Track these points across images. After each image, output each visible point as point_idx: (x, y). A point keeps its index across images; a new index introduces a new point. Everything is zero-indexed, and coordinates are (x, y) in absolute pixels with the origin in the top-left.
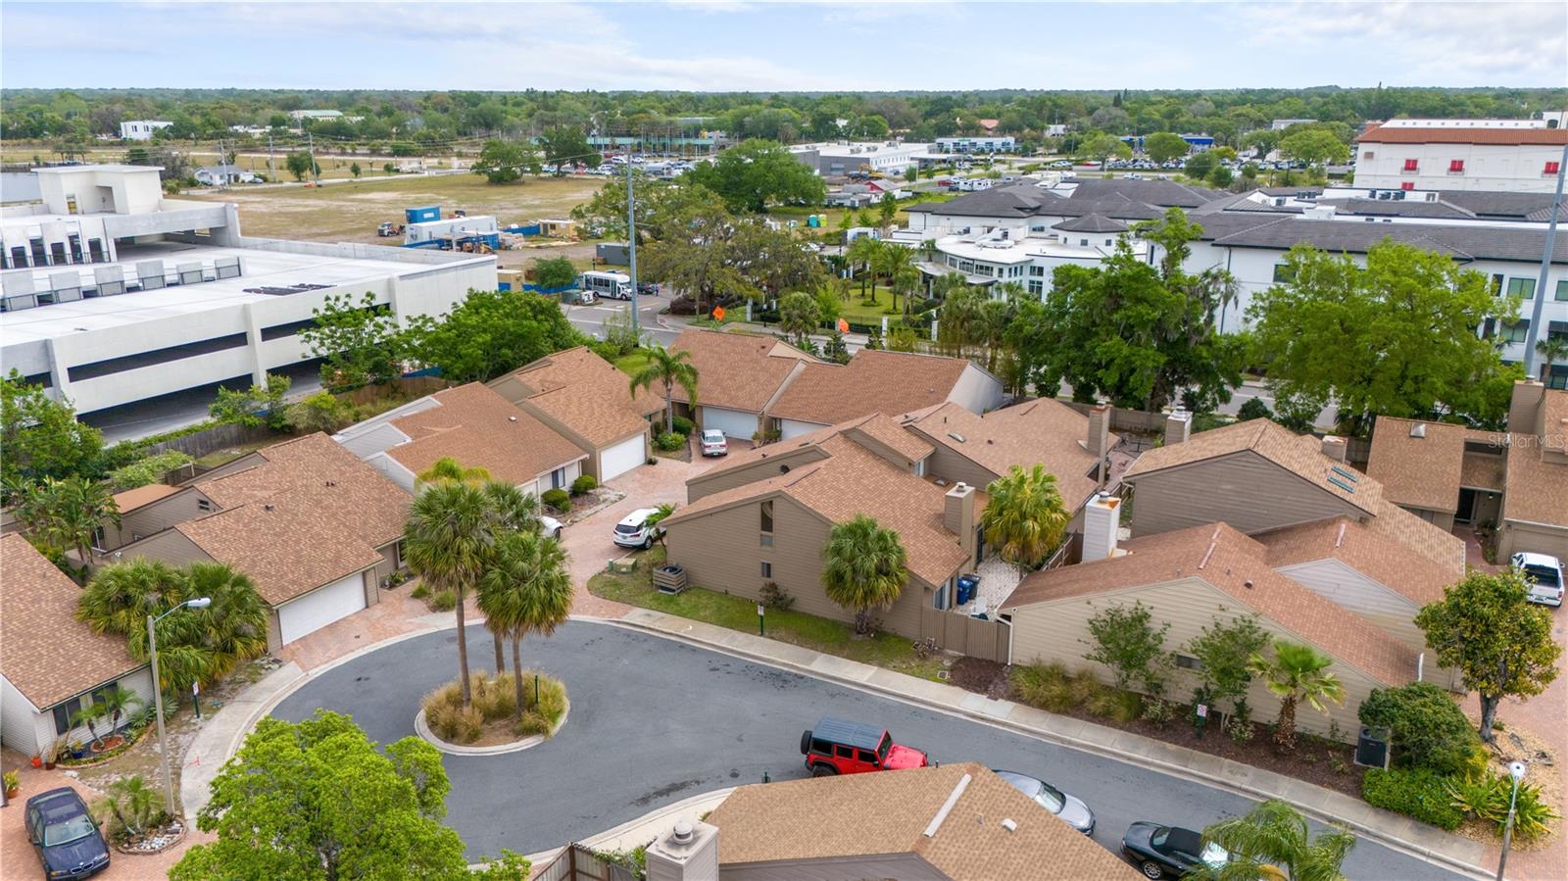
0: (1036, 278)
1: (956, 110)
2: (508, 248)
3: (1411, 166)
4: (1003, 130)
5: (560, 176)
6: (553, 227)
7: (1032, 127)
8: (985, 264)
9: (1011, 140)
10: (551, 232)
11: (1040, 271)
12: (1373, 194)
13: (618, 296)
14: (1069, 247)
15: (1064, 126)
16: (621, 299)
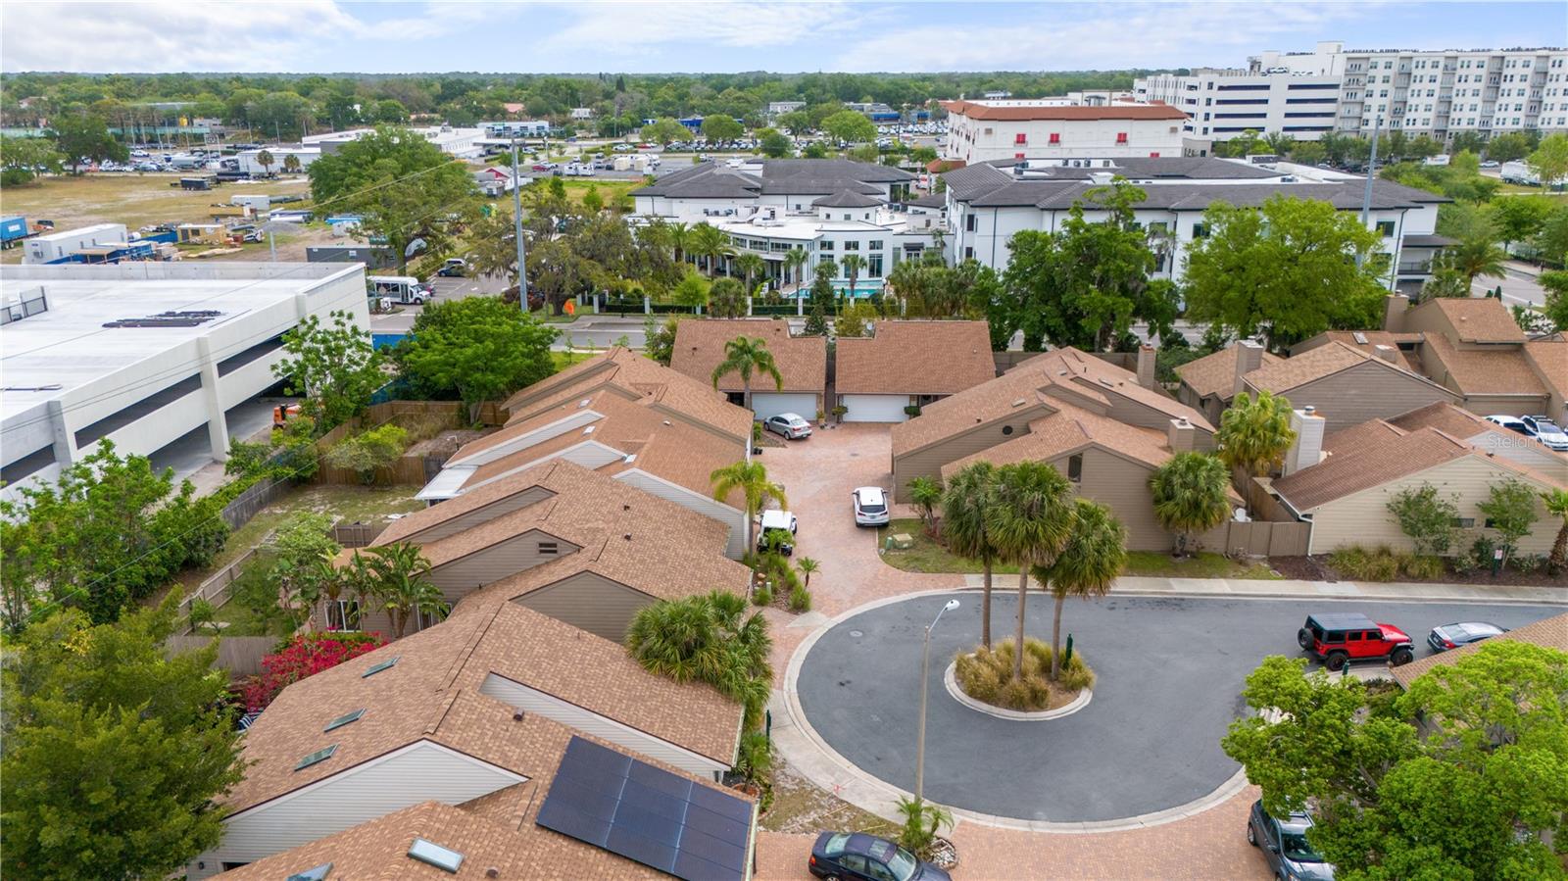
0: (827, 252)
1: (471, 93)
2: (168, 259)
3: (1021, 139)
4: (536, 114)
5: (75, 175)
6: (196, 232)
7: (559, 112)
8: (782, 242)
9: (545, 124)
10: (194, 239)
11: (830, 246)
12: (1066, 163)
13: (411, 300)
14: (833, 222)
15: (588, 110)
16: (415, 303)
